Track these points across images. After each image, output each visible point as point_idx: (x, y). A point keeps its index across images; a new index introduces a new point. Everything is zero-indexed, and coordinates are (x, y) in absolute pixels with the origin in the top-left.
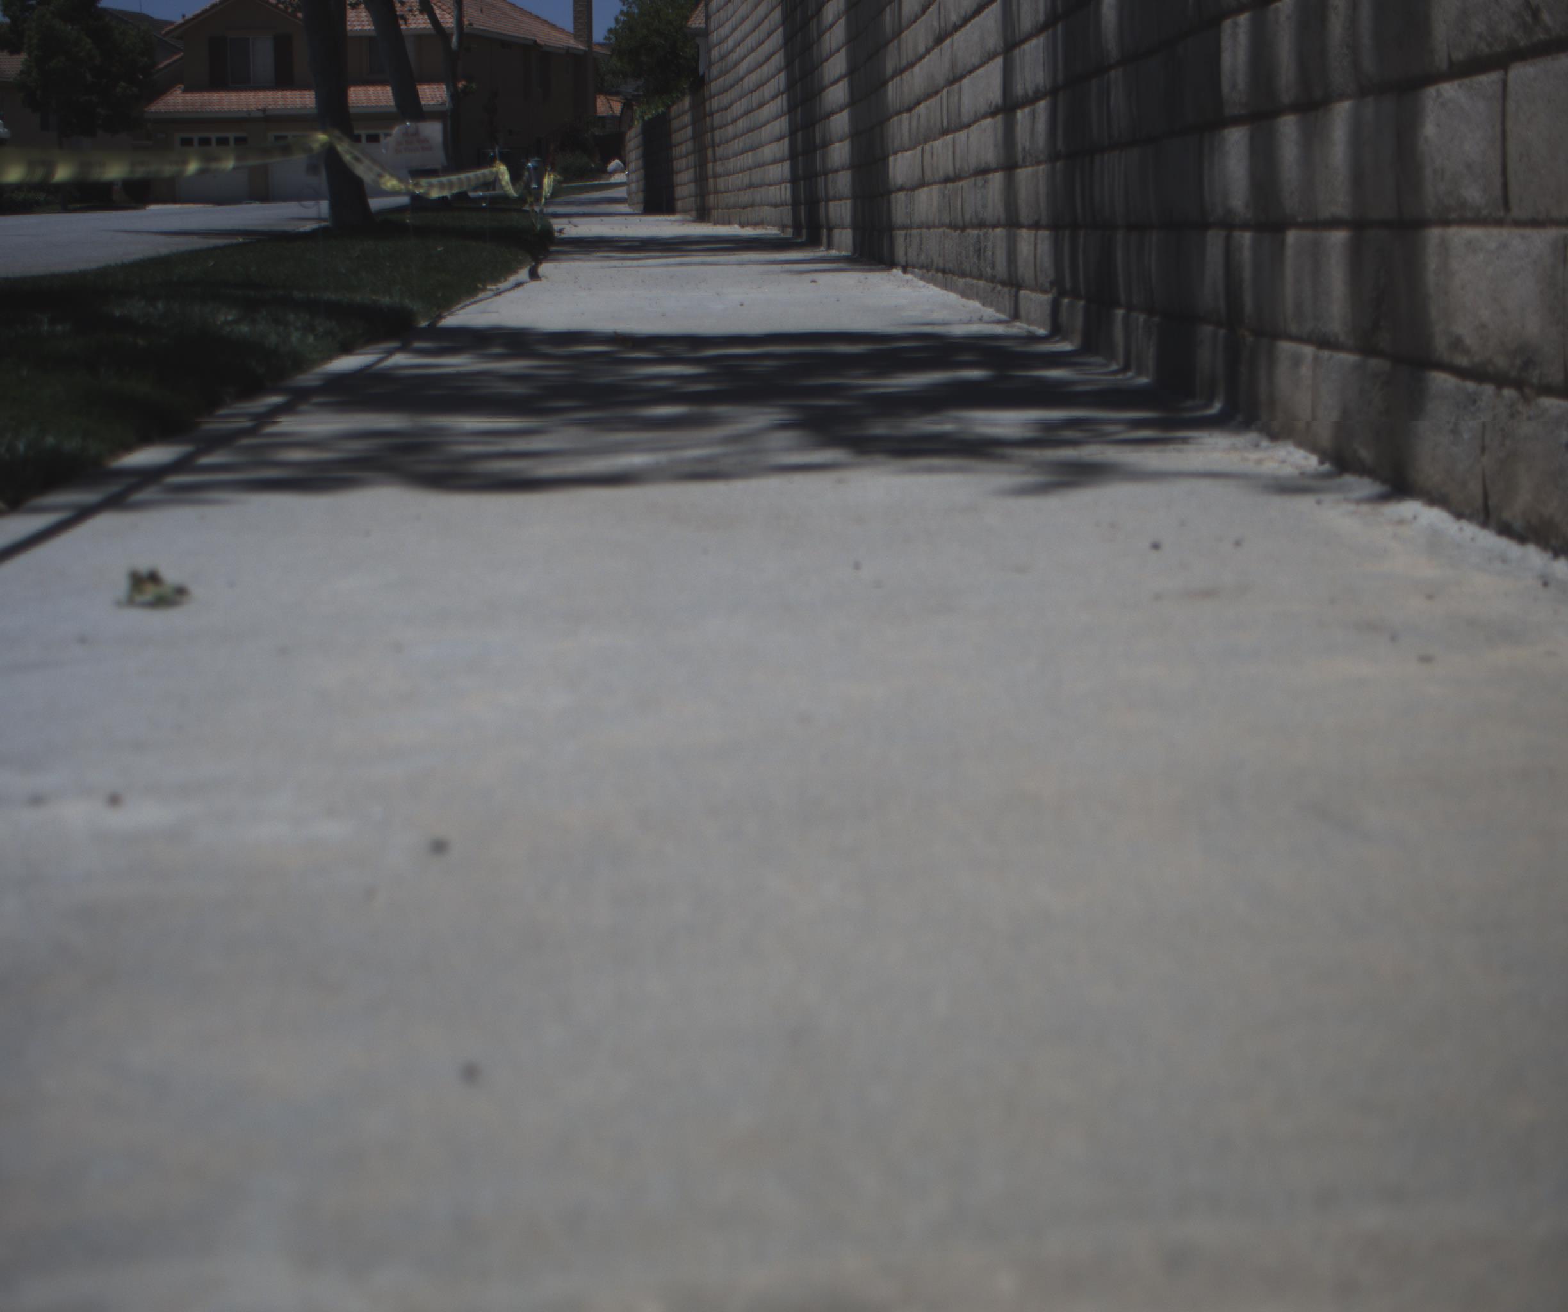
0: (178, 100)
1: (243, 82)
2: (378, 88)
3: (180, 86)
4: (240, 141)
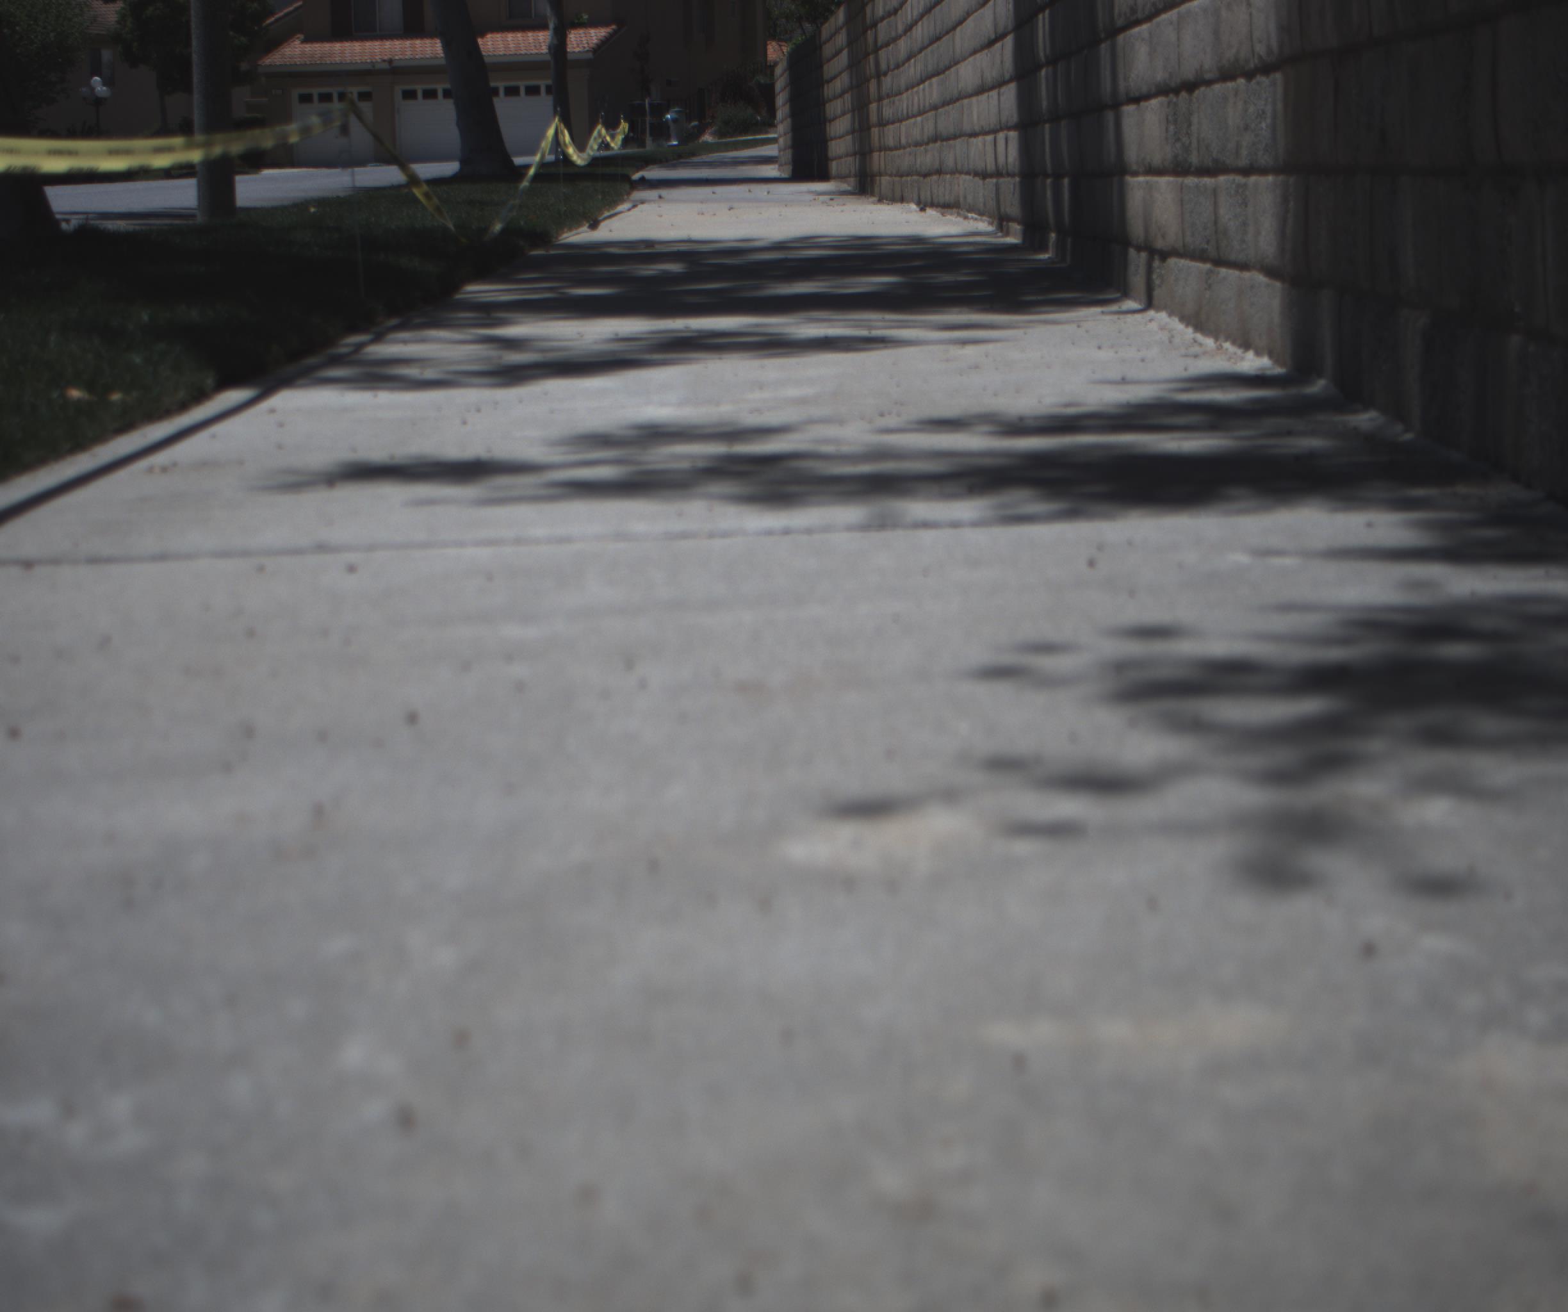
0: (296, 52)
1: (367, 30)
2: (519, 35)
3: (299, 36)
4: (365, 96)
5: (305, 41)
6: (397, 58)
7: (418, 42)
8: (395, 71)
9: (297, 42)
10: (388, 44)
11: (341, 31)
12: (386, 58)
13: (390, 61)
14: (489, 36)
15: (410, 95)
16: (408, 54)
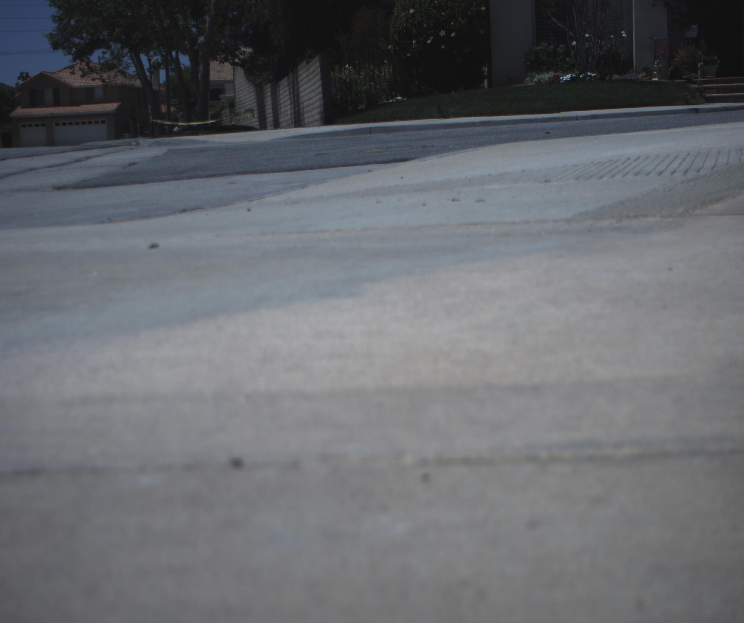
0: (19, 112)
1: (42, 104)
2: (91, 105)
3: (19, 106)
4: (43, 125)
5: (23, 107)
6: (54, 113)
7: (59, 108)
8: (53, 117)
9: (19, 109)
10: (49, 109)
11: (34, 105)
12: (50, 113)
13: (52, 114)
14: (82, 106)
15: (57, 124)
16: (57, 112)
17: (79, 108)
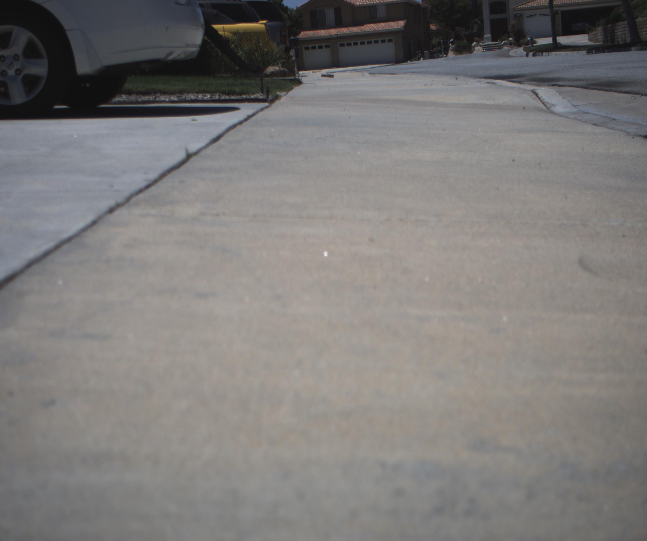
0: (302, 34)
1: (324, 26)
2: (375, 24)
4: (327, 47)
6: (339, 33)
7: (343, 29)
8: (338, 38)
10: (333, 30)
13: (337, 35)
15: (342, 45)
16: (342, 32)
17: (363, 27)
